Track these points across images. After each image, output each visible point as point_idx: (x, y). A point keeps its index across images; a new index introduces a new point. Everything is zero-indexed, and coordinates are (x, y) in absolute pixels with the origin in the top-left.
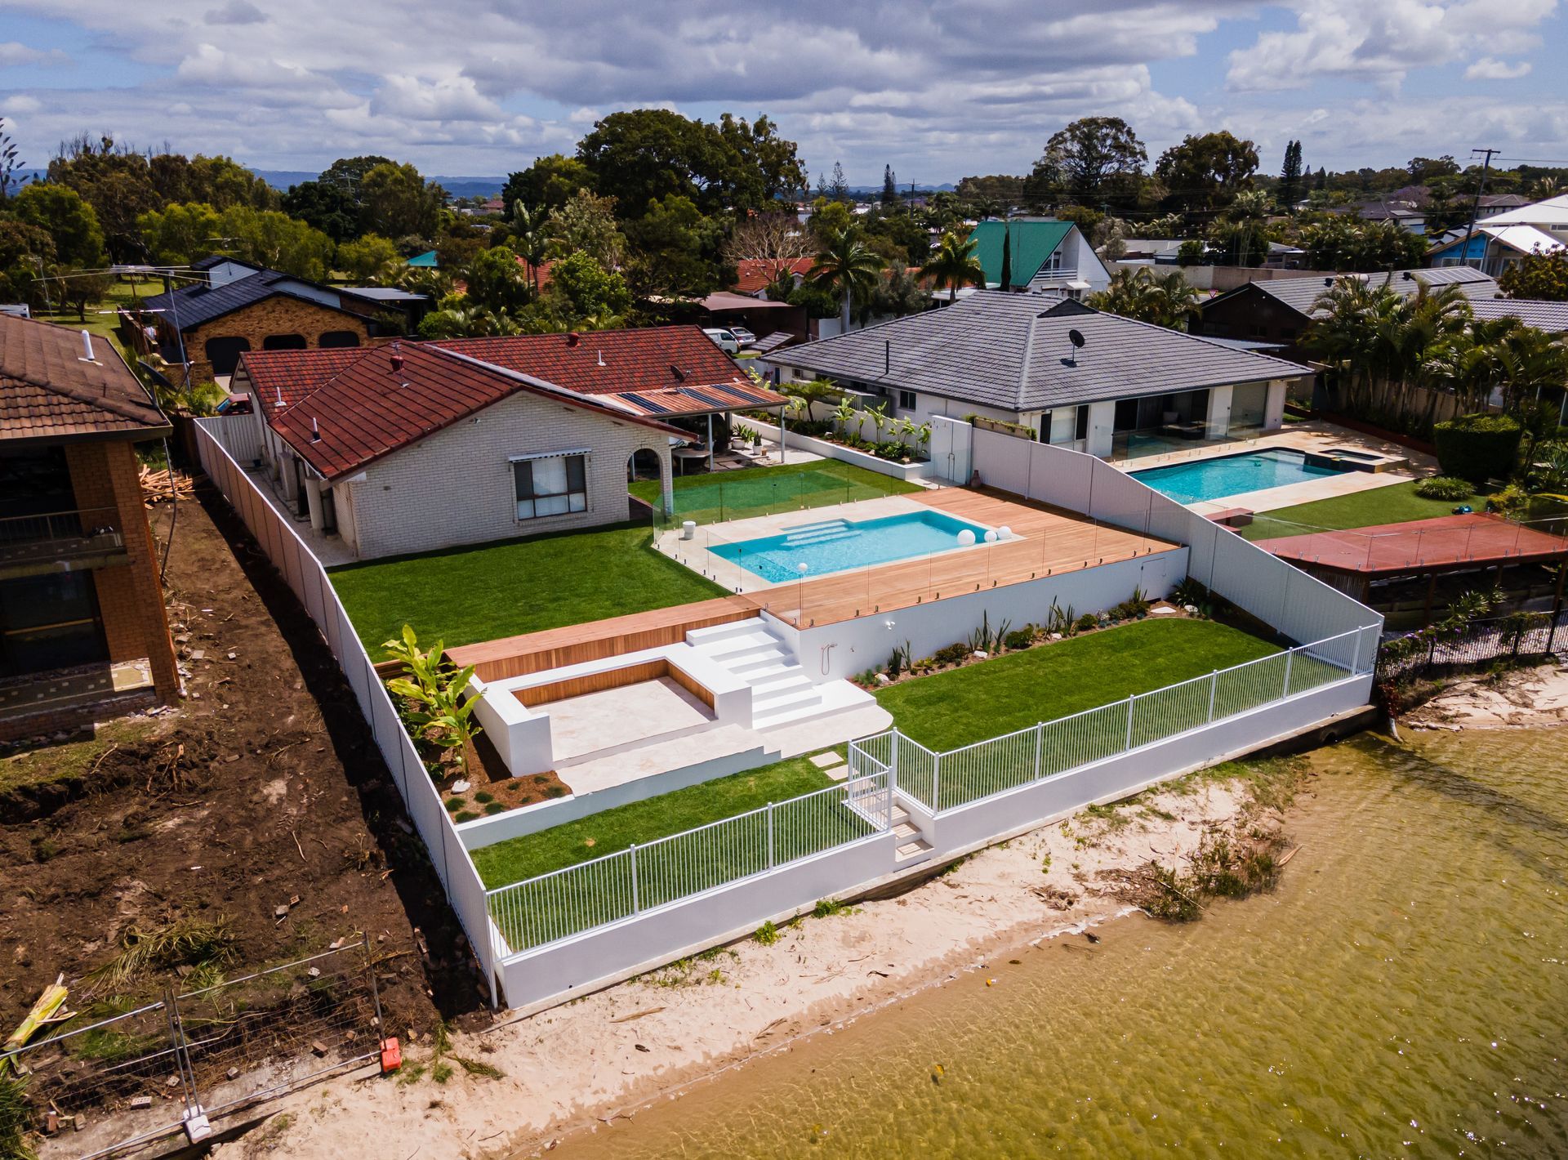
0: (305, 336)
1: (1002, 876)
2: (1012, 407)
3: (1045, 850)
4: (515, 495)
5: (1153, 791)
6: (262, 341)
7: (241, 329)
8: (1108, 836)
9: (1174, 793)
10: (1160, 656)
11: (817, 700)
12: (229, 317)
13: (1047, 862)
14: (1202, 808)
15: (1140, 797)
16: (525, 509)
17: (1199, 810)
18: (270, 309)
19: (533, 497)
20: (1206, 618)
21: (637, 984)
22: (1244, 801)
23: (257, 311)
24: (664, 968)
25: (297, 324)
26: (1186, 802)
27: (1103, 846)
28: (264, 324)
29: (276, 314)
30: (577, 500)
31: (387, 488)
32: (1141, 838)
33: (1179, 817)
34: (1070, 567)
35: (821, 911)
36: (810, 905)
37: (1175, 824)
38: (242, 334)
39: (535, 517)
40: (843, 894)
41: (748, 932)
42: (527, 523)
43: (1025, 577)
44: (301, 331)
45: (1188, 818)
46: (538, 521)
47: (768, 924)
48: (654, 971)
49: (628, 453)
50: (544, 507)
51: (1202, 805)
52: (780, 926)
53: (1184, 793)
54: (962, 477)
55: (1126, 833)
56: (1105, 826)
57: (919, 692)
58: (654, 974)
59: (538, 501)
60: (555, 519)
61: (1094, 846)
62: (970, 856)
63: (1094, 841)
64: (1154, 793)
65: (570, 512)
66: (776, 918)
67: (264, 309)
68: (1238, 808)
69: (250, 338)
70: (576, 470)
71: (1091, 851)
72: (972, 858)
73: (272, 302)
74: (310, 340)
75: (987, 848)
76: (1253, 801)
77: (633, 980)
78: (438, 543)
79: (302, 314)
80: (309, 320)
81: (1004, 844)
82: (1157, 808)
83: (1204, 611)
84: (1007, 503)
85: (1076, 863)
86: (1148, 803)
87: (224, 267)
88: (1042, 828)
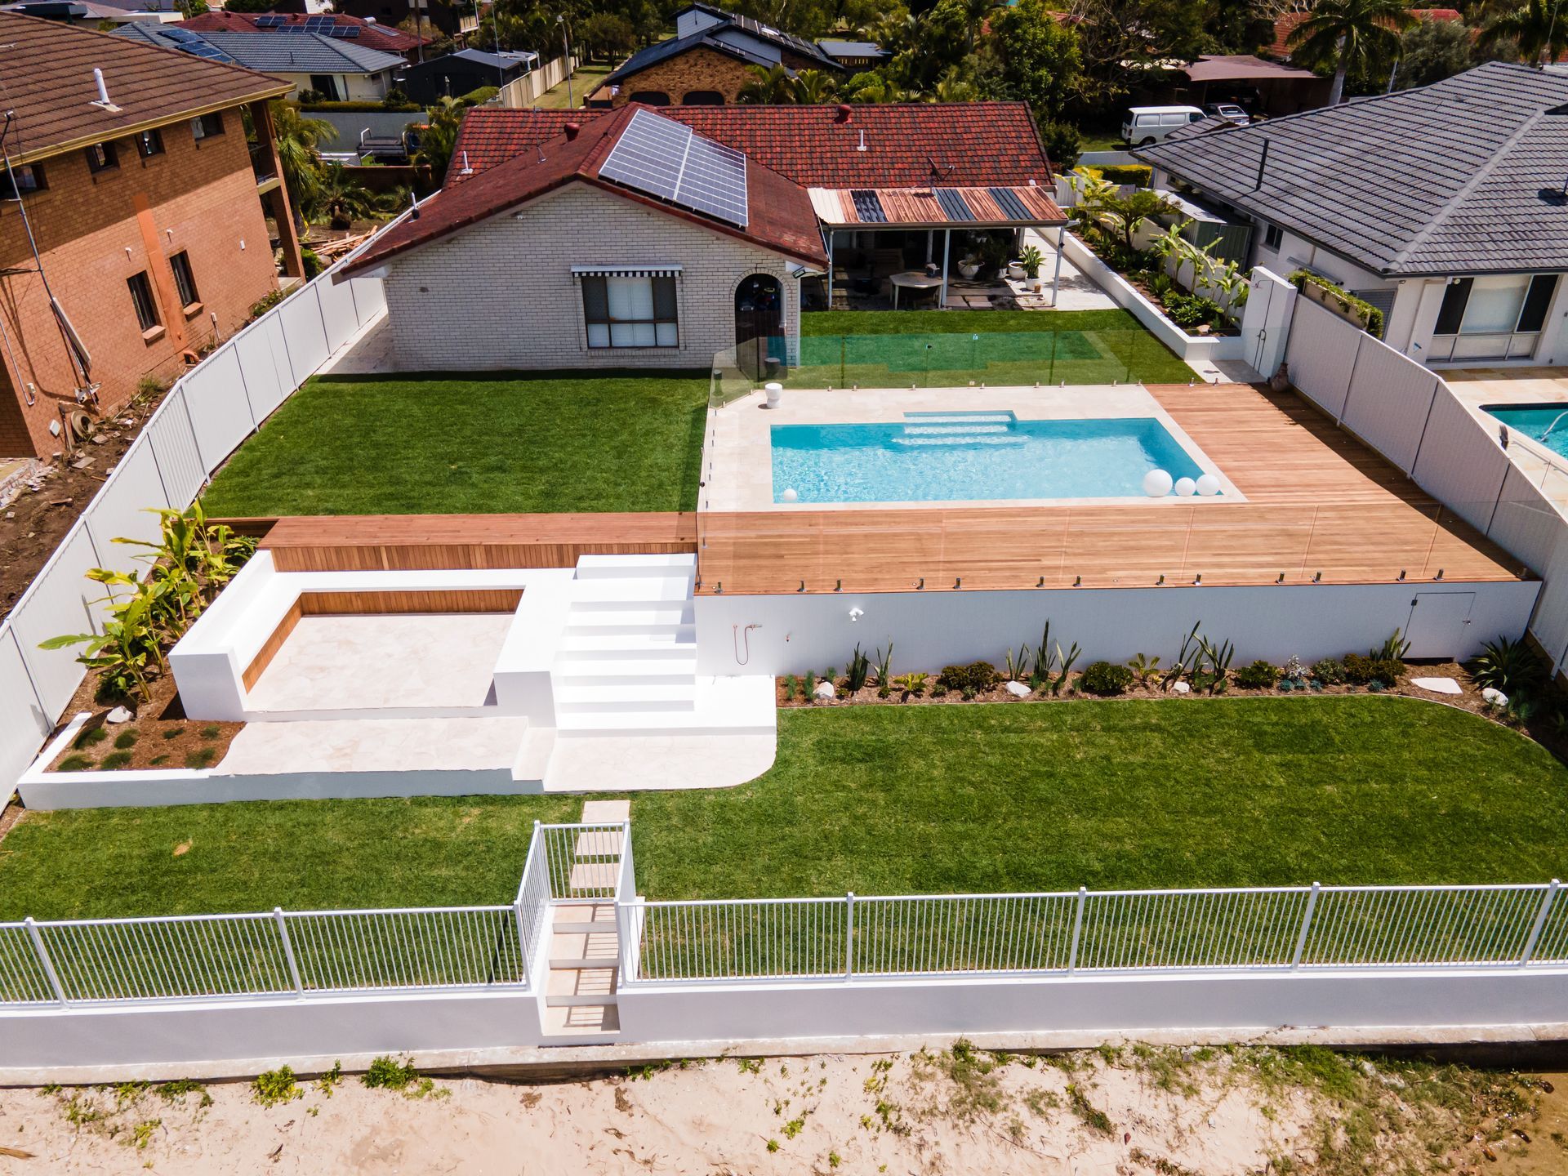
0: (725, 93)
1: (698, 1125)
2: (1380, 265)
3: (809, 1102)
4: (582, 317)
5: (1108, 1054)
6: (681, 97)
7: (663, 83)
8: (938, 1122)
9: (1146, 1076)
10: (1336, 780)
11: (688, 705)
12: (653, 70)
13: (792, 1129)
14: (1180, 1133)
15: (1074, 1056)
16: (599, 334)
17: (1171, 1134)
18: (692, 62)
19: (610, 321)
20: (1514, 724)
21: (51, 1099)
22: (1288, 1151)
23: (680, 65)
24: (102, 1086)
25: (717, 80)
26: (1155, 1106)
27: (914, 1139)
28: (686, 78)
29: (698, 68)
30: (666, 333)
31: (423, 290)
32: (998, 1153)
33: (1121, 1132)
34: (1254, 575)
35: (378, 1076)
36: (365, 1059)
37: (1106, 1144)
38: (664, 89)
39: (611, 347)
40: (426, 1058)
41: (250, 1072)
42: (601, 353)
43: (1148, 579)
44: (720, 88)
45: (1140, 1140)
46: (611, 353)
47: (285, 1072)
48: (86, 1086)
49: (734, 280)
50: (624, 336)
51: (1183, 1123)
52: (302, 1078)
53: (1164, 1084)
54: (1267, 371)
55: (978, 1129)
56: (943, 1101)
57: (853, 732)
58: (81, 1091)
59: (616, 328)
60: (634, 352)
61: (897, 1131)
62: (682, 1063)
63: (907, 1119)
64: (1108, 1060)
65: (656, 346)
66: (301, 1063)
67: (687, 62)
68: (1264, 1160)
69: (671, 94)
70: (664, 291)
71: (888, 1139)
72: (682, 1067)
73: (695, 54)
74: (728, 98)
75: (720, 1059)
76: (1311, 1157)
77: (50, 1088)
78: (488, 364)
79: (723, 69)
80: (729, 76)
81: (750, 1062)
82: (1087, 1095)
83: (1516, 706)
84: (1299, 427)
85: (842, 1153)
86: (1081, 1076)
87: (690, 15)
88: (838, 1055)
